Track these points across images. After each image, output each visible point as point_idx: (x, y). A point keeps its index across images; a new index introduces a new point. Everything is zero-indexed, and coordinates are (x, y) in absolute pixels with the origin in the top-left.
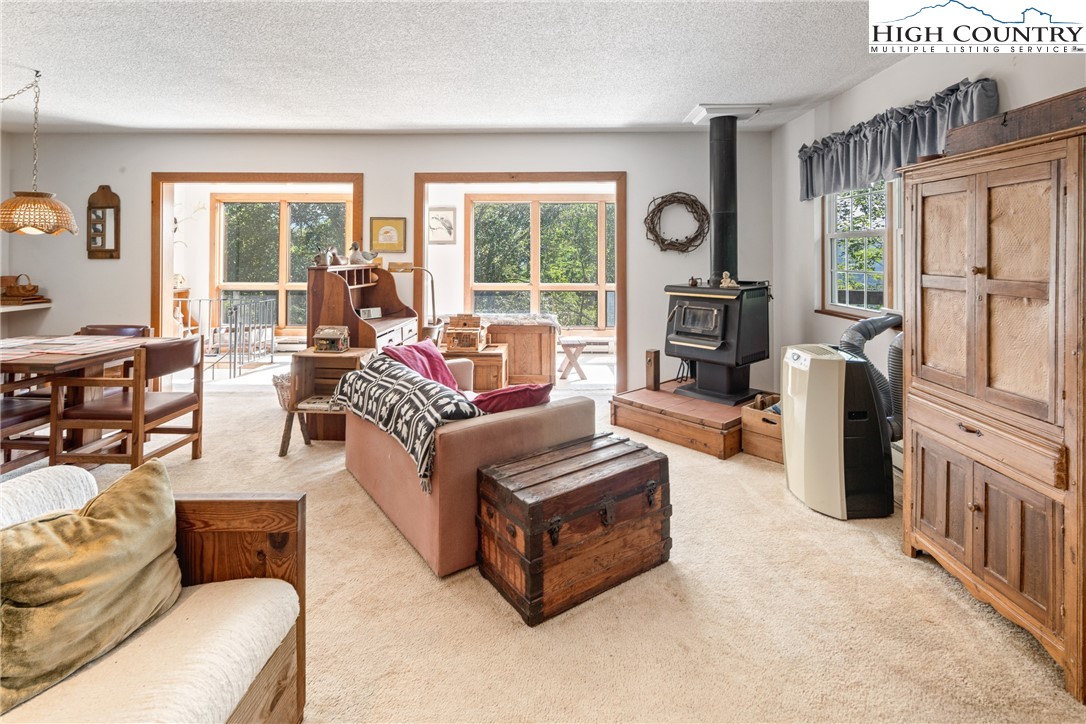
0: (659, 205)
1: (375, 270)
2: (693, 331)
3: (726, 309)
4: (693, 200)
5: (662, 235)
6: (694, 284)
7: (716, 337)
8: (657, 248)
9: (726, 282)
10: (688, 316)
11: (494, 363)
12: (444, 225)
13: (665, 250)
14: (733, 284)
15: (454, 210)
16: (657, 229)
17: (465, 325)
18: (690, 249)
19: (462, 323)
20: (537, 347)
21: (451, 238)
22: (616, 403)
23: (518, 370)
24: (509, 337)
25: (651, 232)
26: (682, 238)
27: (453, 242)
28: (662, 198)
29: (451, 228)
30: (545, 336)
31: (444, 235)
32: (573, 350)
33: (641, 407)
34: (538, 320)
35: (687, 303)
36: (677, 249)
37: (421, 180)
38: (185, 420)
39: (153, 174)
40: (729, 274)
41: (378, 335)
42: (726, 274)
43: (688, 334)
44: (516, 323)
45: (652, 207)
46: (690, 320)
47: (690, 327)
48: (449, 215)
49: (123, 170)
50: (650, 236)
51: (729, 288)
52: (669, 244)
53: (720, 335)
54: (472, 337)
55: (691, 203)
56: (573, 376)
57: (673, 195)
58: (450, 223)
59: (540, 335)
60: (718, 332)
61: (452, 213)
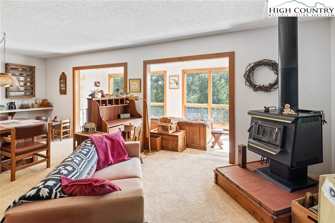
0: (253, 67)
1: (127, 99)
2: (263, 139)
3: (285, 128)
4: (273, 63)
5: (254, 82)
6: (267, 110)
7: (277, 146)
8: (251, 90)
9: (288, 110)
10: (260, 130)
11: (175, 139)
12: (175, 82)
13: (256, 91)
14: (293, 112)
15: (178, 76)
16: (251, 80)
17: (165, 122)
18: (272, 90)
19: (164, 121)
20: (198, 133)
21: (177, 87)
22: (217, 172)
23: (190, 142)
24: (187, 128)
25: (248, 82)
26: (266, 84)
27: (178, 88)
28: (255, 63)
29: (177, 83)
30: (202, 128)
31: (174, 85)
32: (216, 135)
33: (228, 179)
34: (199, 121)
35: (260, 122)
36: (264, 90)
37: (146, 63)
38: (44, 153)
39: (73, 68)
40: (289, 106)
41: (108, 127)
42: (287, 106)
43: (260, 141)
44: (189, 122)
45: (249, 68)
46: (262, 133)
47: (261, 136)
48: (176, 78)
49: (67, 67)
50: (247, 83)
51: (289, 115)
52: (258, 87)
53: (280, 145)
54: (167, 127)
55: (272, 65)
56: (217, 147)
57: (260, 62)
58: (177, 81)
59: (200, 128)
60: (278, 143)
61: (178, 77)
